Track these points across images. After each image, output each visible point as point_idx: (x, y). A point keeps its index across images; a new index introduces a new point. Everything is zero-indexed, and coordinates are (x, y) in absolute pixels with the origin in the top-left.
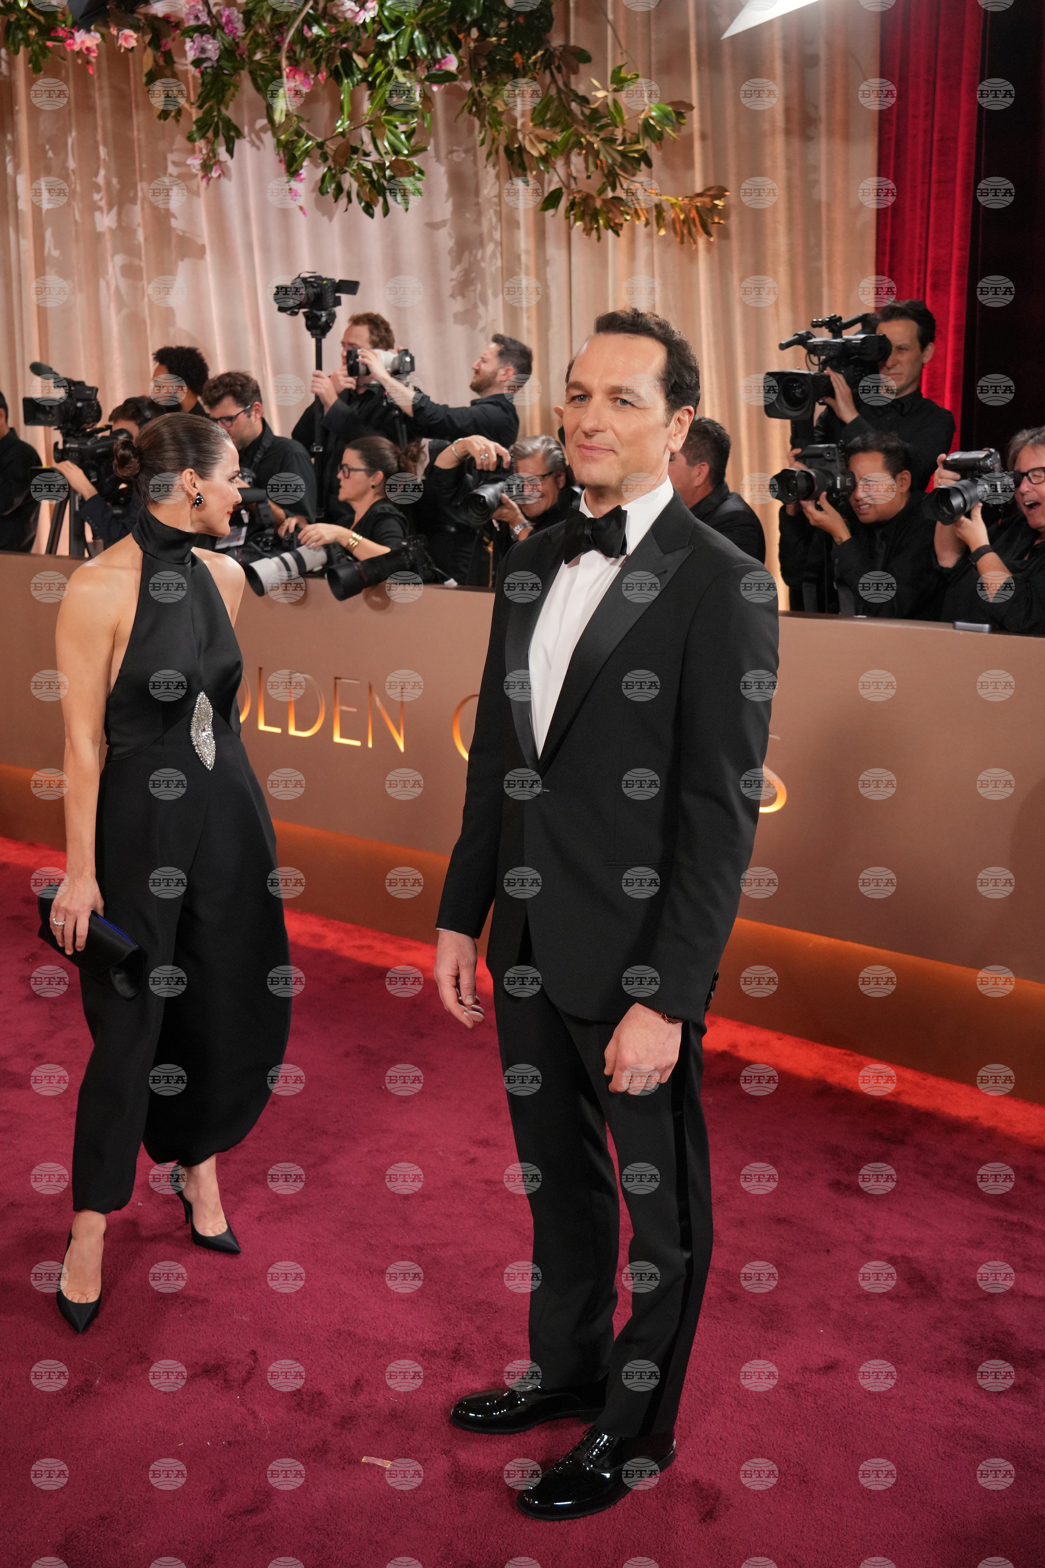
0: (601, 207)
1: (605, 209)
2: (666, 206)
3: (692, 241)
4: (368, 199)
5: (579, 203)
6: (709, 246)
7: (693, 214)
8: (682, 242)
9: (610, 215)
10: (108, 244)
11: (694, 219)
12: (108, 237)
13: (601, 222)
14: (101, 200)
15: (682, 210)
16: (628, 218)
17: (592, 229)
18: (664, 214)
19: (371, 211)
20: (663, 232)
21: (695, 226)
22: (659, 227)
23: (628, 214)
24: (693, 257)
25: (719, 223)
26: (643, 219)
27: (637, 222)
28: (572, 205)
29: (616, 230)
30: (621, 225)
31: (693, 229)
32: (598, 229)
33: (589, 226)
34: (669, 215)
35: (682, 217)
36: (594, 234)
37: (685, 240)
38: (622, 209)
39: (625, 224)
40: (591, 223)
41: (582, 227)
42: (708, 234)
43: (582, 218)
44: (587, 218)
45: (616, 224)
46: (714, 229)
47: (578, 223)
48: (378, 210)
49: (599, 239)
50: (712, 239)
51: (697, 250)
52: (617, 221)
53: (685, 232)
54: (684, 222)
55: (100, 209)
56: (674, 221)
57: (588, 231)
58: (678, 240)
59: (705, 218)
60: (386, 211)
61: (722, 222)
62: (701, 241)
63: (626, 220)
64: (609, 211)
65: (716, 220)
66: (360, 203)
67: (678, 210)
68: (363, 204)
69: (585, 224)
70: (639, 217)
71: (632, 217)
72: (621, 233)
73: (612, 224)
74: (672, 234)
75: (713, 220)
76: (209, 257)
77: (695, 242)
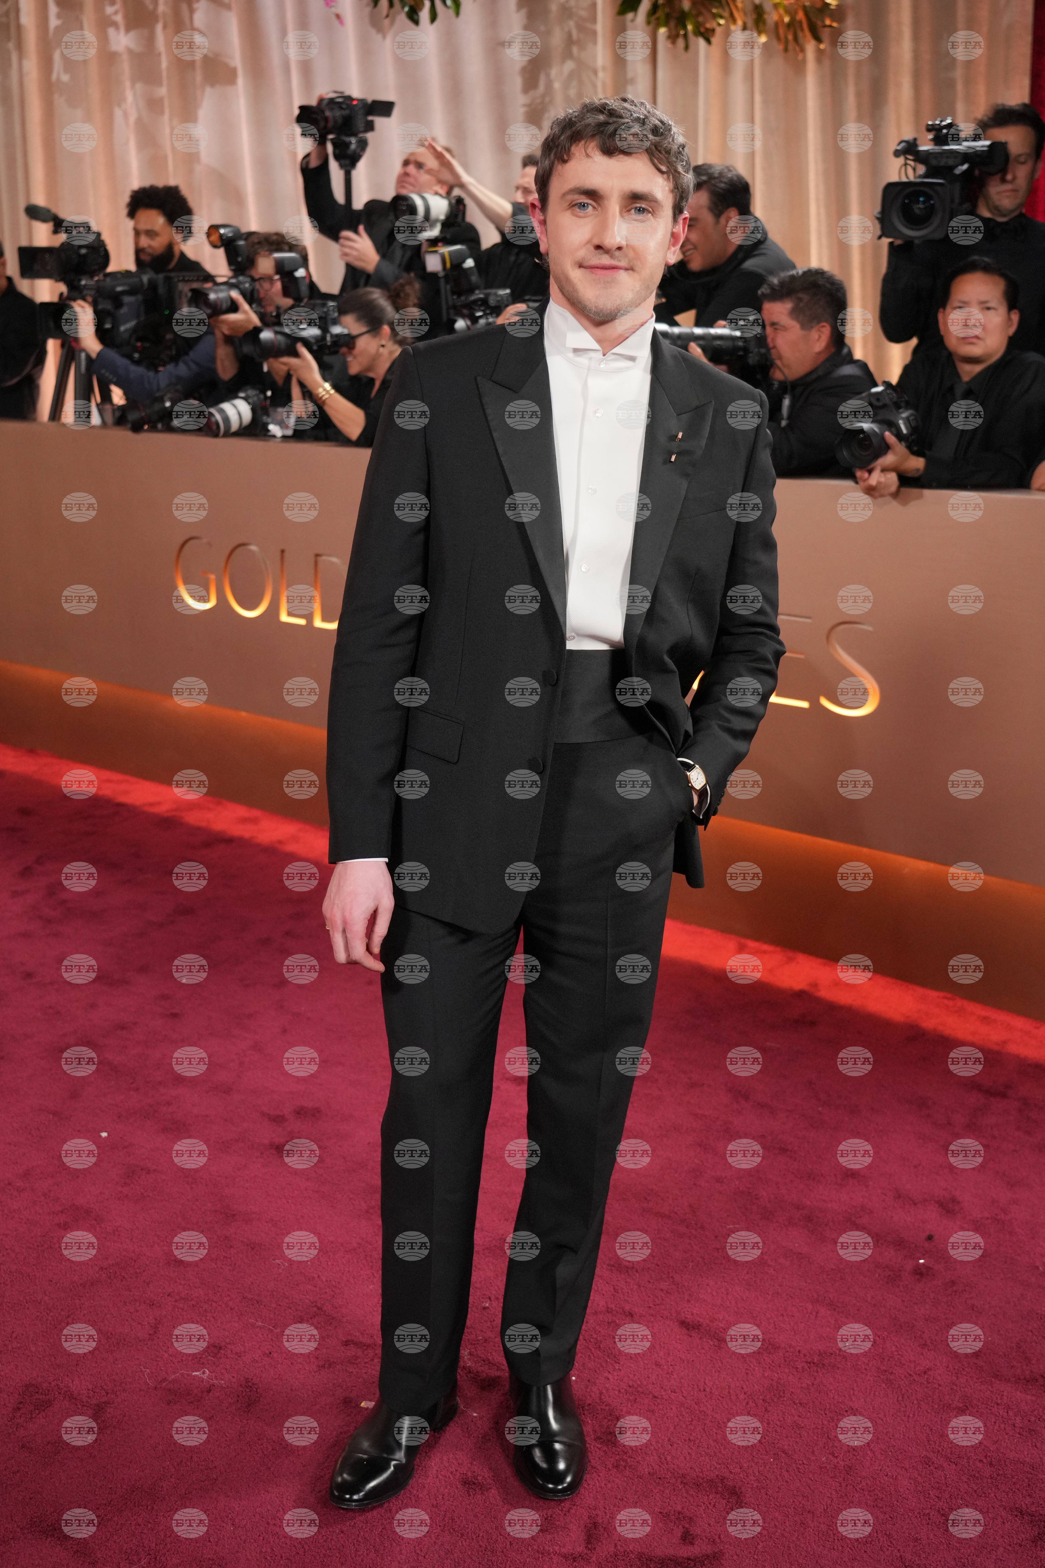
0: (691, 10)
1: (694, 12)
2: (768, 7)
3: (797, 48)
4: (412, 3)
5: (663, 5)
6: (820, 53)
7: (800, 16)
8: (786, 50)
9: (701, 19)
10: (125, 67)
11: (800, 22)
12: (125, 57)
13: (690, 27)
14: (116, 13)
15: (788, 11)
16: (722, 22)
17: (677, 36)
18: (766, 16)
19: (415, 17)
20: (763, 39)
21: (802, 30)
22: (760, 33)
23: (721, 17)
24: (799, 68)
25: (830, 26)
26: (740, 23)
27: (733, 27)
28: (655, 8)
29: (707, 35)
30: (713, 31)
31: (800, 34)
32: (685, 36)
33: (674, 32)
34: (772, 17)
35: (787, 19)
36: (681, 42)
37: (790, 47)
38: (714, 11)
39: (719, 30)
40: (676, 26)
41: (667, 34)
42: (818, 39)
43: (666, 24)
44: (672, 23)
45: (707, 30)
46: (825, 34)
47: (663, 31)
48: (424, 14)
49: (687, 48)
50: (822, 46)
51: (804, 61)
52: (708, 26)
53: (790, 37)
54: (789, 25)
55: (115, 25)
56: (777, 25)
57: (673, 38)
58: (781, 47)
59: (814, 19)
60: (433, 17)
61: (835, 25)
62: (810, 47)
63: (719, 25)
64: (700, 14)
65: (828, 22)
66: (403, 8)
67: (781, 11)
68: (406, 9)
69: (670, 30)
70: (734, 21)
71: (727, 21)
72: (715, 40)
73: (702, 30)
74: (775, 42)
75: (823, 22)
76: (241, 81)
77: (803, 50)
